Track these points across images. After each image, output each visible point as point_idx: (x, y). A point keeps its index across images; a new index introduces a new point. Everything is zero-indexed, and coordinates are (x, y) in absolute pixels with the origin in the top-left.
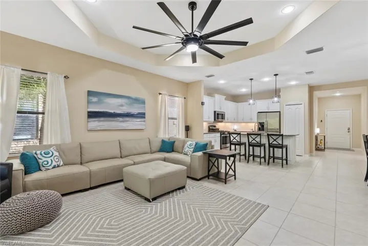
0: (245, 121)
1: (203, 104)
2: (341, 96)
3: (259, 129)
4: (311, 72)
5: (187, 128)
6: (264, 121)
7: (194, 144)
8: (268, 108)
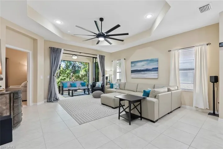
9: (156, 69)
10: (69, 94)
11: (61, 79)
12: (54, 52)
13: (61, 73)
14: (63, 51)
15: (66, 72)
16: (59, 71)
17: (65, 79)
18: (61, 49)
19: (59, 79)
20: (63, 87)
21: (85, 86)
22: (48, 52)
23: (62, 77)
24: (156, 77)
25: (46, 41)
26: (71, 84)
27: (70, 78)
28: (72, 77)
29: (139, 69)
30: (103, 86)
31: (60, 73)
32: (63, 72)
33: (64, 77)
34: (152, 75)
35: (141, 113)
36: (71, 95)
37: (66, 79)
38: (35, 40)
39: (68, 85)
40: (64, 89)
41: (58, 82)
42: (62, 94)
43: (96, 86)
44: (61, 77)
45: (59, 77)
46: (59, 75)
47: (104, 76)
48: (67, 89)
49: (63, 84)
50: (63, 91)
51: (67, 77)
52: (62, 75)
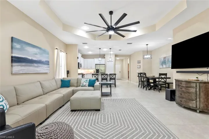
0: (88, 68)
1: (78, 58)
2: (119, 60)
3: (97, 72)
4: (121, 50)
5: (68, 72)
6: (99, 68)
7: (89, 80)
8: (100, 63)
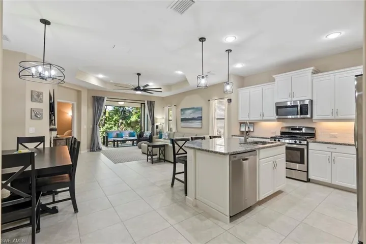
9: (200, 118)
10: (114, 146)
11: (107, 128)
12: (97, 101)
13: (107, 121)
14: (106, 99)
15: (113, 118)
16: (104, 117)
17: (111, 127)
18: (104, 98)
19: (105, 128)
20: (107, 137)
21: (134, 136)
22: (91, 100)
23: (108, 125)
24: (200, 126)
25: (89, 90)
26: (117, 134)
27: (118, 127)
28: (121, 125)
29: (187, 117)
30: (151, 136)
31: (106, 119)
32: (109, 118)
33: (111, 125)
34: (196, 124)
35: (164, 156)
36: (116, 146)
37: (114, 128)
38: (79, 92)
39: (115, 134)
40: (109, 139)
41: (103, 132)
42: (107, 146)
43: (144, 136)
44: (106, 125)
45: (104, 125)
46: (105, 123)
47: (153, 124)
48: (112, 139)
49: (108, 134)
50: (107, 142)
51: (115, 125)
52: (108, 123)
